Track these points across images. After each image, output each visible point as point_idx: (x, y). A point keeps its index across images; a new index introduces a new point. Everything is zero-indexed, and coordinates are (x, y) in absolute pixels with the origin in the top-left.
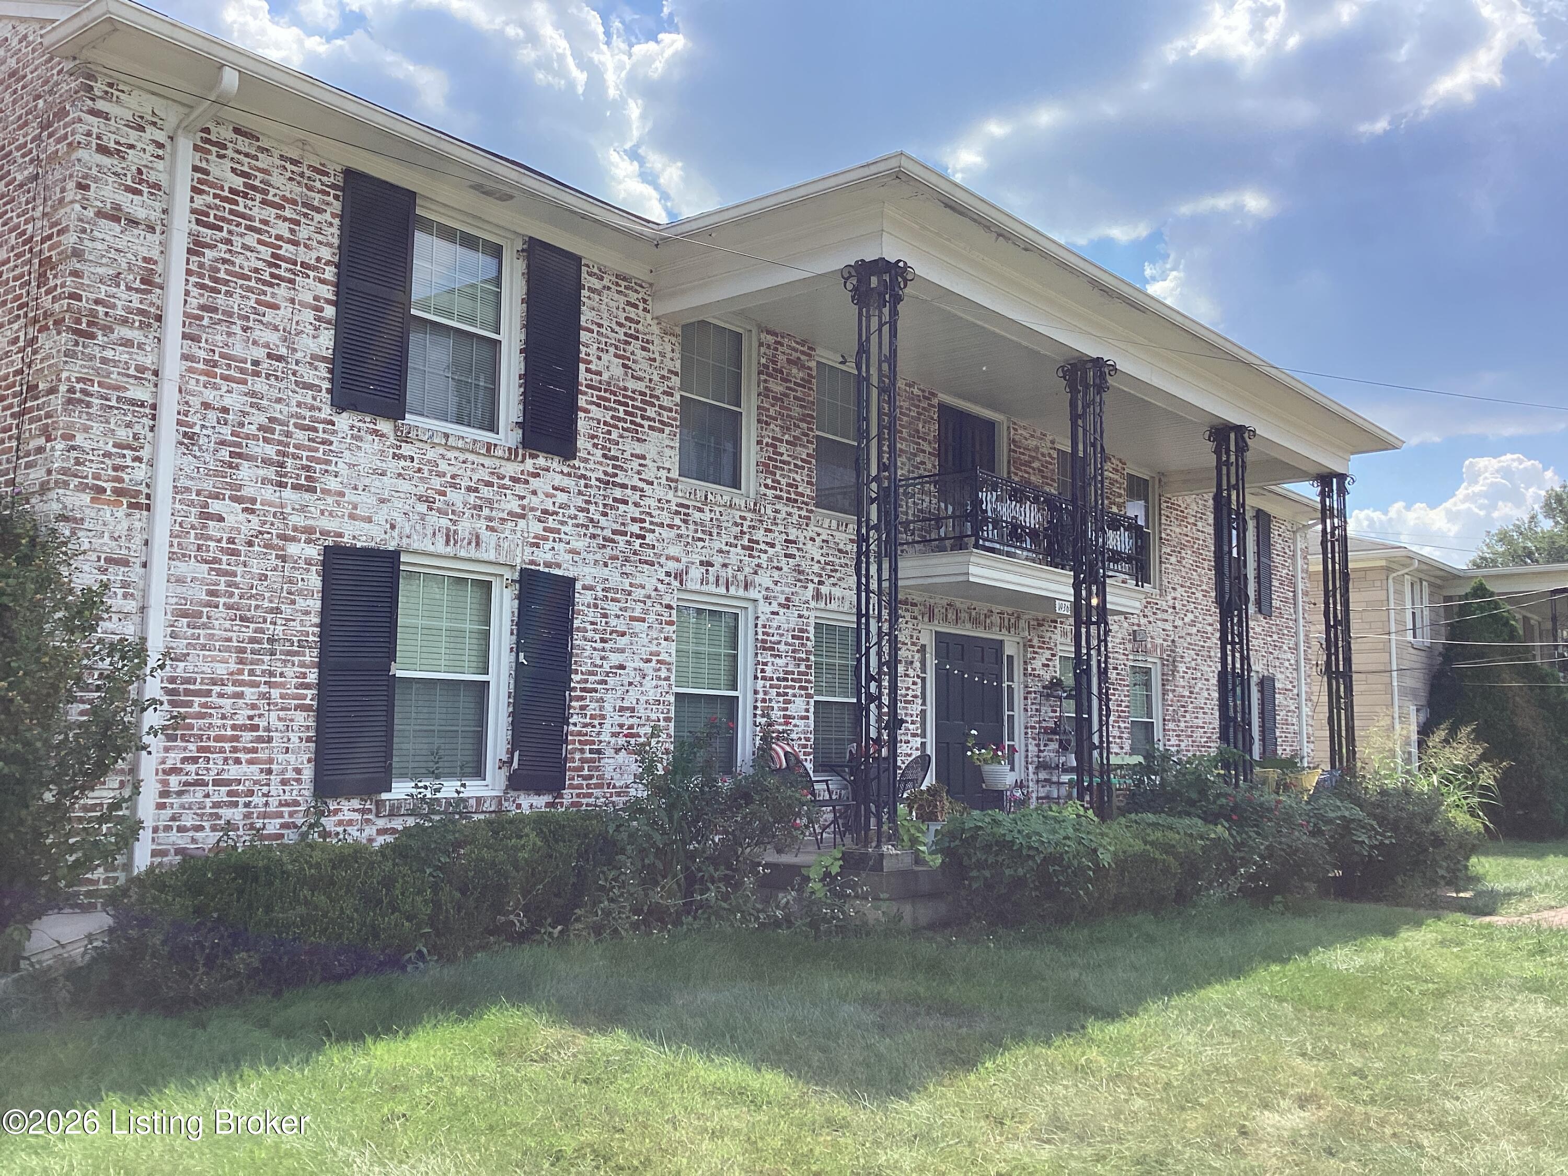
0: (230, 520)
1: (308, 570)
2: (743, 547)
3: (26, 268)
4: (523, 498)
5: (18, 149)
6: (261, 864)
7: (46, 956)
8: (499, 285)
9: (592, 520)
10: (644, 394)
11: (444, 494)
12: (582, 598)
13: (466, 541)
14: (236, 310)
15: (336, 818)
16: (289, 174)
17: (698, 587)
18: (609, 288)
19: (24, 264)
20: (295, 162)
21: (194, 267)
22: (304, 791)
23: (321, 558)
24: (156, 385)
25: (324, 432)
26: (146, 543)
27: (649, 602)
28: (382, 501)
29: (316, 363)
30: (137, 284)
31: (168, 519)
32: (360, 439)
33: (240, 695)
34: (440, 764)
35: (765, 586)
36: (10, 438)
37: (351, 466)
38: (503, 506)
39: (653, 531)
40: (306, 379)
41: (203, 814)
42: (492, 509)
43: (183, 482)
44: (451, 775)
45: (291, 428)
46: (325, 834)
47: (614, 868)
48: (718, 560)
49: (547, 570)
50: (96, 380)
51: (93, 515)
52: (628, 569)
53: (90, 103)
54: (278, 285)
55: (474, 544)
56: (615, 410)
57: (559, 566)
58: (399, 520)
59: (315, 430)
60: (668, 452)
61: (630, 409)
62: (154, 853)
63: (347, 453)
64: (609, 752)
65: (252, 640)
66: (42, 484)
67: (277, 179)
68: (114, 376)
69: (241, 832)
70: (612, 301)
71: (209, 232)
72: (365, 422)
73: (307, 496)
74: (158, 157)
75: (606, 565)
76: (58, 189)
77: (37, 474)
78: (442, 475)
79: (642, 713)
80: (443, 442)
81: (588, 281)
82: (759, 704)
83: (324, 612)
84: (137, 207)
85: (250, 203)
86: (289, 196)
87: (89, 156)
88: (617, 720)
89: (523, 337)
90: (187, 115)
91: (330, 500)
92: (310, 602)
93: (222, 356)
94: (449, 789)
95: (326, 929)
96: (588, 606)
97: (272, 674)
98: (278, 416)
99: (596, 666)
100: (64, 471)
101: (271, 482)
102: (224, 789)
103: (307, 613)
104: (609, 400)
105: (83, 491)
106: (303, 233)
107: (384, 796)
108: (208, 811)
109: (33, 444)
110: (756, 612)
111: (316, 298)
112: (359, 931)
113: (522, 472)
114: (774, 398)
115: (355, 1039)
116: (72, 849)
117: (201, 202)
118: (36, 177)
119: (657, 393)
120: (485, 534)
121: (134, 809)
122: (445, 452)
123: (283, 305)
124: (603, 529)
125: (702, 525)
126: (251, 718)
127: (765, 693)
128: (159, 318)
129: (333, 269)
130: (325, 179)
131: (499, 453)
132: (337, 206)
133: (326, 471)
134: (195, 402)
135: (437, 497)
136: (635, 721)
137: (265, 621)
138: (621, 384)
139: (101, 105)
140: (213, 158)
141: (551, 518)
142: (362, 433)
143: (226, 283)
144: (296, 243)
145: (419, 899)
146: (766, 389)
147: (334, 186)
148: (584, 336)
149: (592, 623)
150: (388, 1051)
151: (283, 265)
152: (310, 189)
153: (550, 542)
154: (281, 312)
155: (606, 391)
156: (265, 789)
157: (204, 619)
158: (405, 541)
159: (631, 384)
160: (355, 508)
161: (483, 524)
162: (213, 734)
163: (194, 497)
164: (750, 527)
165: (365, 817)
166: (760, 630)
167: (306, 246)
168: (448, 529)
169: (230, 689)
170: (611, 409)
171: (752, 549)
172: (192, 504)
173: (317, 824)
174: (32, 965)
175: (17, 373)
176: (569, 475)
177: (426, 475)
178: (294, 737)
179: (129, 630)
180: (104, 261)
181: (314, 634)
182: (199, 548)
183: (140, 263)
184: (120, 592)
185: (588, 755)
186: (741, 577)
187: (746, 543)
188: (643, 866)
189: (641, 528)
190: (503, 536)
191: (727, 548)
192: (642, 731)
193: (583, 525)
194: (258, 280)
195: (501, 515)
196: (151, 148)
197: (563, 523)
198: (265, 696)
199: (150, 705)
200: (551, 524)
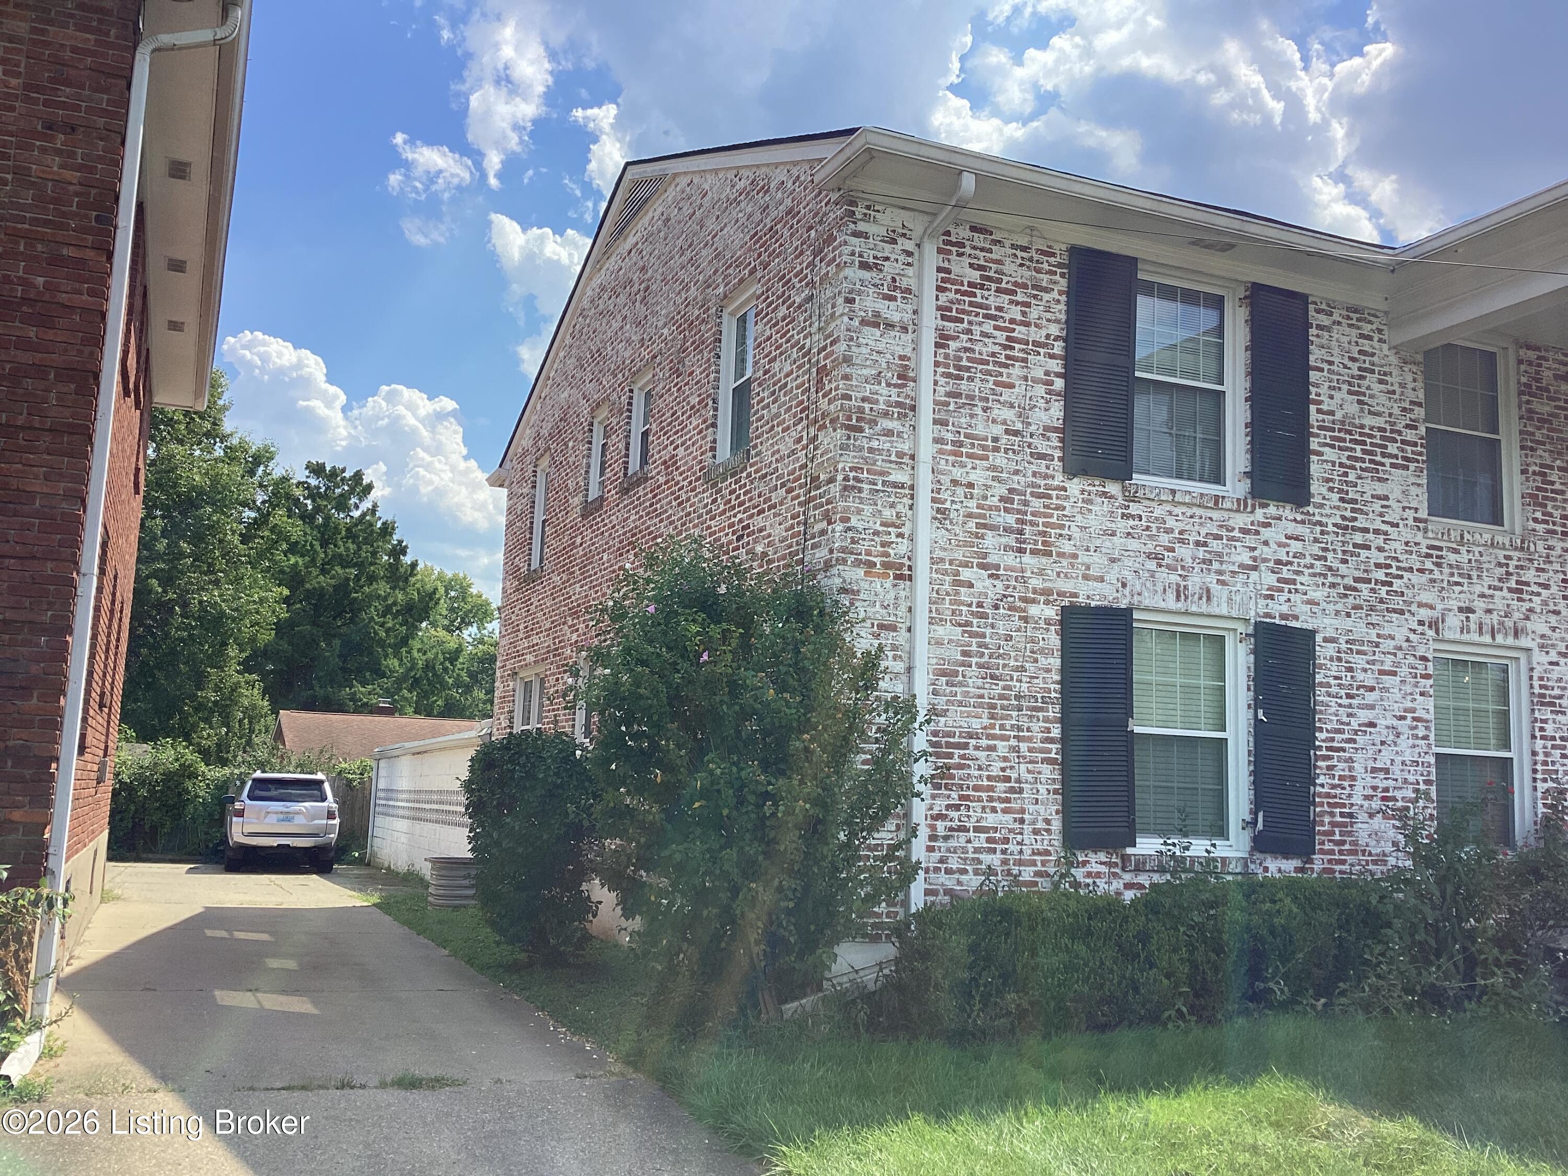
0: (979, 586)
1: (1048, 630)
2: (1510, 590)
3: (806, 377)
4: (1254, 549)
5: (796, 276)
6: (1023, 910)
7: (845, 979)
8: (1221, 335)
9: (1330, 569)
10: (1384, 430)
11: (1172, 550)
12: (1324, 652)
13: (1197, 596)
14: (977, 393)
15: (1084, 870)
16: (1019, 261)
17: (1458, 636)
18: (1339, 323)
19: (804, 374)
20: (1024, 249)
21: (940, 359)
22: (1054, 840)
23: (1059, 618)
24: (913, 468)
25: (1058, 498)
26: (910, 608)
27: (1400, 654)
28: (1113, 561)
29: (1048, 434)
30: (895, 381)
31: (928, 588)
32: (1090, 502)
33: (992, 748)
34: (1187, 822)
35: (1539, 632)
36: (798, 523)
37: (1083, 528)
38: (1234, 558)
39: (1401, 577)
40: (1040, 450)
41: (966, 859)
42: (1221, 563)
43: (938, 553)
44: (1197, 834)
45: (1028, 497)
46: (1076, 885)
47: (1380, 942)
48: (1480, 605)
49: (1283, 623)
50: (865, 467)
51: (867, 586)
52: (1374, 619)
53: (852, 226)
54: (1013, 365)
55: (1204, 599)
56: (1352, 450)
57: (1296, 618)
58: (1129, 578)
59: (1049, 497)
60: (1414, 490)
61: (1368, 447)
62: (928, 892)
63: (1079, 517)
64: (1362, 816)
65: (1002, 697)
66: (826, 562)
67: (1009, 267)
68: (879, 463)
69: (1000, 878)
70: (1343, 336)
71: (952, 325)
72: (1094, 486)
73: (1044, 560)
74: (909, 264)
75: (1348, 615)
76: (829, 306)
77: (822, 554)
78: (1169, 531)
79: (1397, 774)
80: (1171, 498)
81: (1316, 318)
82: (1539, 767)
83: (1064, 670)
84: (893, 312)
85: (986, 293)
86: (1020, 281)
87: (854, 273)
88: (1370, 781)
89: (1248, 385)
90: (931, 222)
91: (1065, 562)
92: (1052, 661)
93: (967, 436)
94: (1199, 847)
95: (1089, 978)
96: (1331, 659)
97: (1020, 729)
98: (1016, 486)
99: (1342, 723)
100: (843, 550)
101: (1012, 548)
102: (984, 836)
103: (1048, 671)
104: (1344, 440)
105: (859, 566)
106: (1034, 314)
107: (1130, 851)
108: (971, 855)
109: (818, 527)
110: (1530, 662)
111: (1047, 373)
112: (1120, 983)
113: (1252, 523)
114: (1539, 420)
115: (1129, 1091)
116: (861, 884)
117: (945, 299)
118: (810, 298)
119: (1399, 427)
120: (1215, 588)
121: (909, 850)
122: (1172, 508)
123: (1017, 383)
124: (1343, 577)
125: (1458, 567)
126: (1003, 769)
127: (1547, 754)
128: (913, 408)
129: (1061, 344)
130: (1052, 260)
131: (1227, 505)
132: (1063, 283)
133: (1061, 535)
134: (946, 480)
135: (1166, 554)
136: (1390, 783)
137: (1012, 679)
138: (1357, 422)
139: (862, 227)
140: (953, 257)
141: (1285, 569)
142: (1093, 496)
143: (968, 369)
144: (1027, 324)
145: (1176, 957)
146: (1530, 411)
147: (1060, 265)
148: (1314, 376)
149: (1336, 678)
150: (1162, 1107)
151: (1017, 346)
152: (1038, 271)
153: (1286, 594)
154: (1016, 390)
155: (1340, 430)
156: (1019, 837)
157: (960, 678)
158: (1136, 598)
159: (1369, 421)
160: (1088, 568)
161: (1214, 577)
162: (971, 784)
163: (947, 566)
164: (1517, 567)
165: (1113, 870)
166: (1536, 683)
167: (1036, 325)
168: (1178, 585)
169: (984, 742)
170: (1347, 449)
171: (1521, 591)
172: (945, 573)
173: (1067, 874)
174: (833, 986)
175: (801, 468)
176: (1303, 522)
177: (1154, 532)
178: (1042, 789)
179: (899, 688)
180: (868, 363)
181: (1055, 691)
182: (954, 612)
183: (897, 361)
184: (890, 654)
185: (1338, 819)
186: (1509, 623)
187: (1514, 586)
188: (1414, 943)
189: (1387, 575)
190: (1234, 589)
191: (1491, 592)
192: (1399, 794)
193: (1320, 574)
194: (995, 363)
195: (1232, 568)
196: (902, 258)
197: (1298, 573)
198: (1015, 749)
199: (921, 756)
200: (1285, 574)
